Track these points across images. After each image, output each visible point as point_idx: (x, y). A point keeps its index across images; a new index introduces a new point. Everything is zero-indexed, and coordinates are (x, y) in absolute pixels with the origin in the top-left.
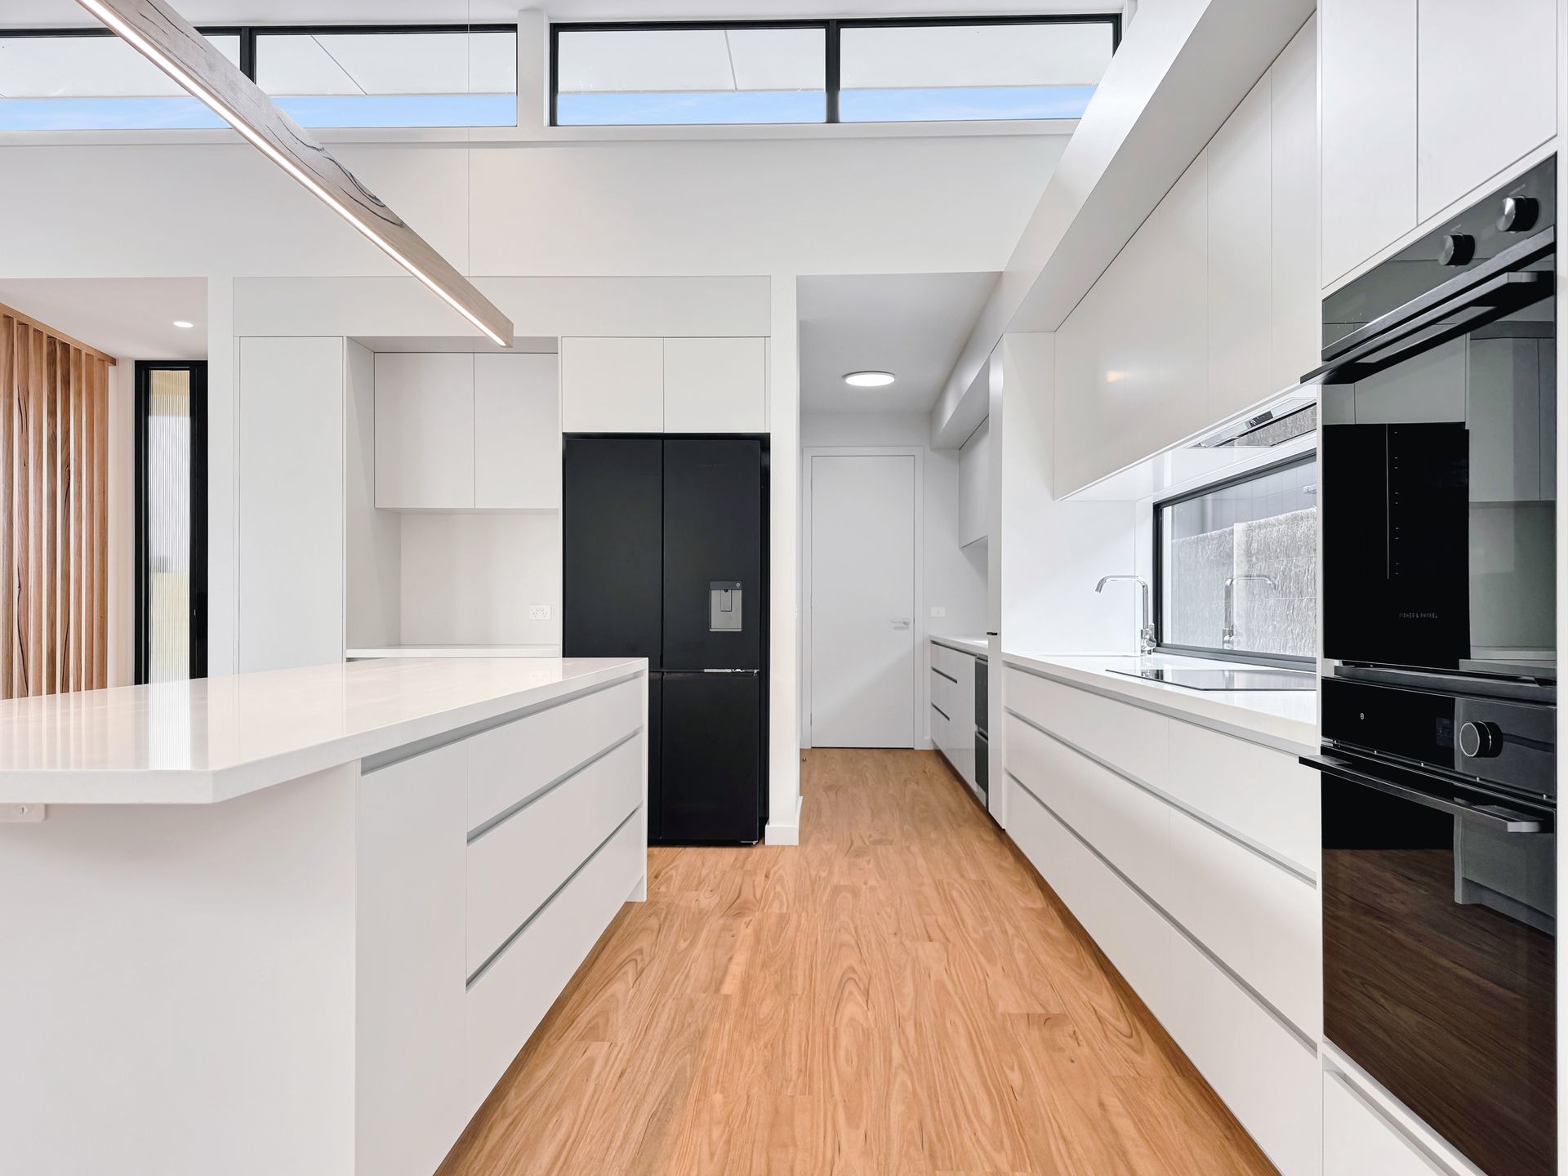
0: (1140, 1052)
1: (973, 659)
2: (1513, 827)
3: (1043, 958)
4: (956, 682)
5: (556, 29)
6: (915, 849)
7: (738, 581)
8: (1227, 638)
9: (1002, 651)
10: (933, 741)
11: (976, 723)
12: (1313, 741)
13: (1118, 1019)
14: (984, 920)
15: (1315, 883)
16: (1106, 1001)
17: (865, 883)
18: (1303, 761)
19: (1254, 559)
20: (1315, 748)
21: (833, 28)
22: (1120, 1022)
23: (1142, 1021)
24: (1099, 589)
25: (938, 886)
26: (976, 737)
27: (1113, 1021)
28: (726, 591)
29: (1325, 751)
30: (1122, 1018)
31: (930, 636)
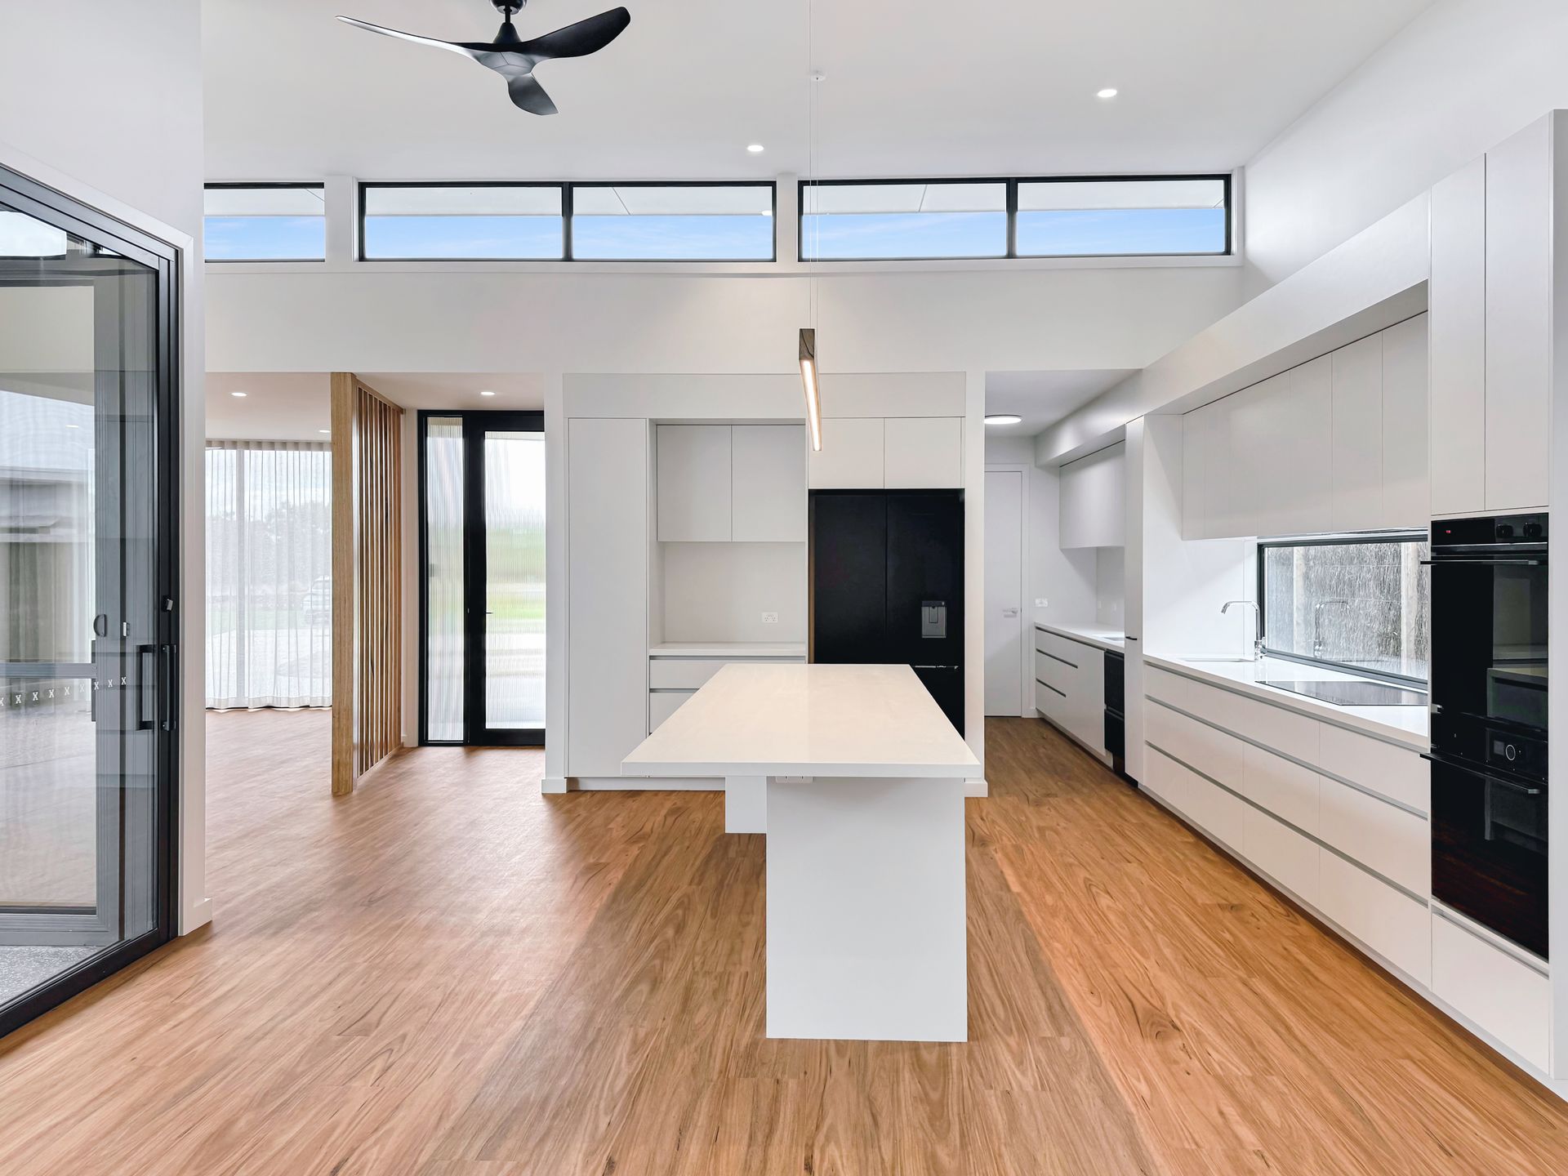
0: (1297, 924)
1: (1103, 652)
2: (1530, 791)
3: (1211, 872)
4: (1076, 667)
5: (802, 184)
6: (1078, 801)
7: (943, 600)
8: (1317, 647)
9: (1144, 653)
10: (1038, 710)
11: (1105, 702)
12: (1427, 746)
13: (1276, 906)
14: (1160, 852)
15: (1426, 819)
16: (1264, 897)
17: (1058, 825)
18: (1422, 756)
19: (1312, 563)
20: (1427, 749)
21: (1012, 184)
22: (1280, 909)
23: (1290, 907)
24: (1224, 611)
25: (1112, 826)
26: (1105, 713)
27: (1275, 908)
28: (934, 607)
29: (1432, 750)
30: (1278, 905)
31: (1035, 623)
